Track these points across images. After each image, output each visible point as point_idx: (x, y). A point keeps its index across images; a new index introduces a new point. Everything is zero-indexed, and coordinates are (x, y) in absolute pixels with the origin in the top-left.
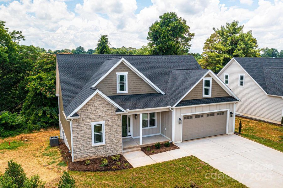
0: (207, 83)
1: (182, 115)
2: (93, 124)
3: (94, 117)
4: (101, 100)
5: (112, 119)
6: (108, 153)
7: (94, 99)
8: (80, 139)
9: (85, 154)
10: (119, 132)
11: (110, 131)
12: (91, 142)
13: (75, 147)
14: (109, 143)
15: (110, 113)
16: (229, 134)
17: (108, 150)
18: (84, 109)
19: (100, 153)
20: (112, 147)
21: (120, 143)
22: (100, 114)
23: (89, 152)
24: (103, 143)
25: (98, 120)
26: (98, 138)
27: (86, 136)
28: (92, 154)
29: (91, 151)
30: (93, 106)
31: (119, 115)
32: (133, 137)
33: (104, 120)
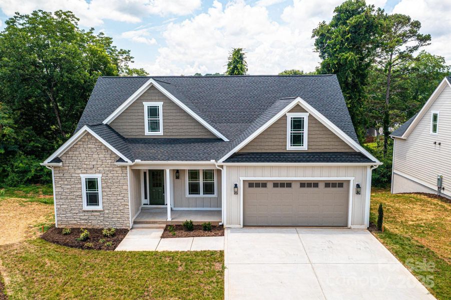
0: (297, 124)
1: (242, 179)
2: (84, 177)
3: (85, 166)
4: (95, 141)
5: (112, 172)
6: (107, 223)
7: (83, 140)
8: (64, 197)
9: (74, 220)
10: (124, 194)
11: (110, 191)
12: (82, 203)
13: (59, 206)
14: (109, 208)
15: (110, 164)
16: (353, 227)
17: (107, 219)
18: (70, 153)
19: (94, 222)
20: (114, 216)
21: (126, 211)
22: (94, 163)
23: (79, 217)
24: (99, 208)
25: (91, 171)
26: (93, 199)
27: (74, 193)
28: (83, 222)
29: (82, 216)
30: (84, 150)
31: (124, 167)
32: (174, 207)
33: (99, 173)
